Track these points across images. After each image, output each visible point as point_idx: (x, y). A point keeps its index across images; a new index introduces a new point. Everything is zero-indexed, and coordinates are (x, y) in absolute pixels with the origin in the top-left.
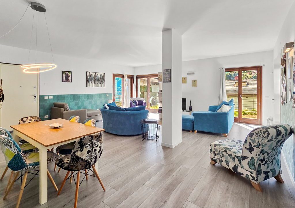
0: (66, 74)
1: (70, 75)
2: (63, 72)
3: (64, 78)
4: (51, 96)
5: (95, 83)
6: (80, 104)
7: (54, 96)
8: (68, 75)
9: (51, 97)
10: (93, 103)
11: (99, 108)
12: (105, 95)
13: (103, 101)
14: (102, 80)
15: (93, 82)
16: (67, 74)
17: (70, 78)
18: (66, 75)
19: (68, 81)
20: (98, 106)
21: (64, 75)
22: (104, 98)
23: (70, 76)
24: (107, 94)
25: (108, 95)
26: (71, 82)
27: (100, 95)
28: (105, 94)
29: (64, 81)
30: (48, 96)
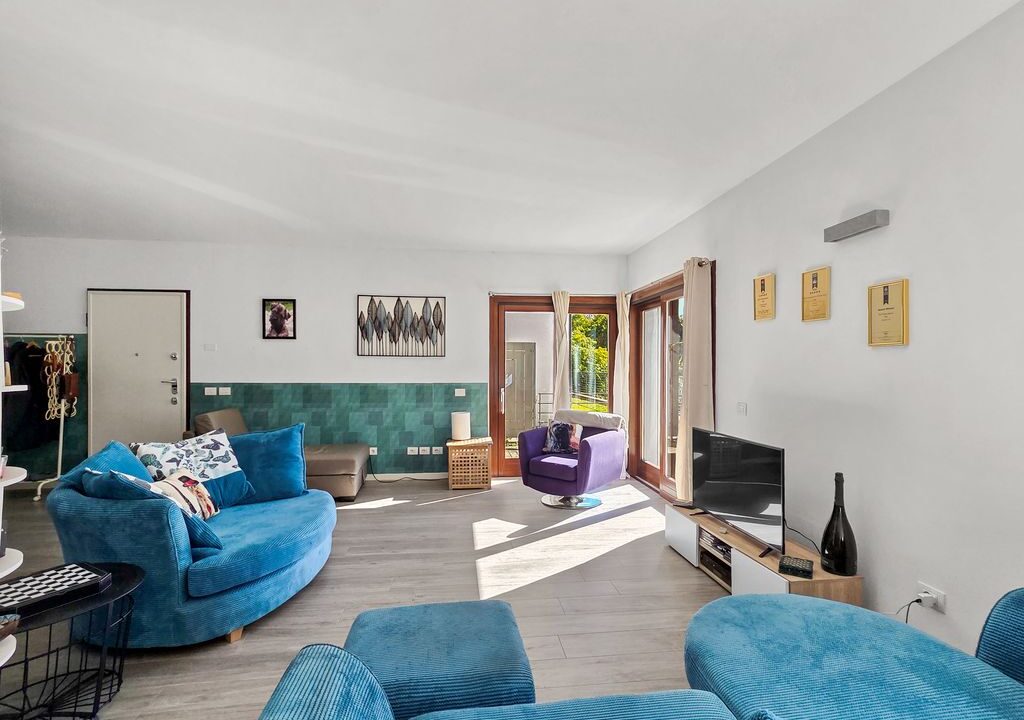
0: (275, 309)
1: (291, 312)
2: (265, 302)
3: (269, 325)
4: (225, 385)
5: (394, 339)
6: (332, 422)
7: (234, 386)
8: (282, 313)
9: (226, 391)
10: (388, 421)
11: (415, 443)
12: (446, 393)
13: (435, 414)
14: (429, 327)
15: (386, 336)
16: (280, 309)
17: (288, 324)
18: (274, 312)
19: (280, 335)
20: (411, 433)
21: (268, 314)
22: (443, 404)
23: (289, 316)
24: (459, 386)
25: (460, 393)
26: (294, 338)
27: (421, 392)
28: (449, 389)
29: (267, 334)
30: (218, 385)
